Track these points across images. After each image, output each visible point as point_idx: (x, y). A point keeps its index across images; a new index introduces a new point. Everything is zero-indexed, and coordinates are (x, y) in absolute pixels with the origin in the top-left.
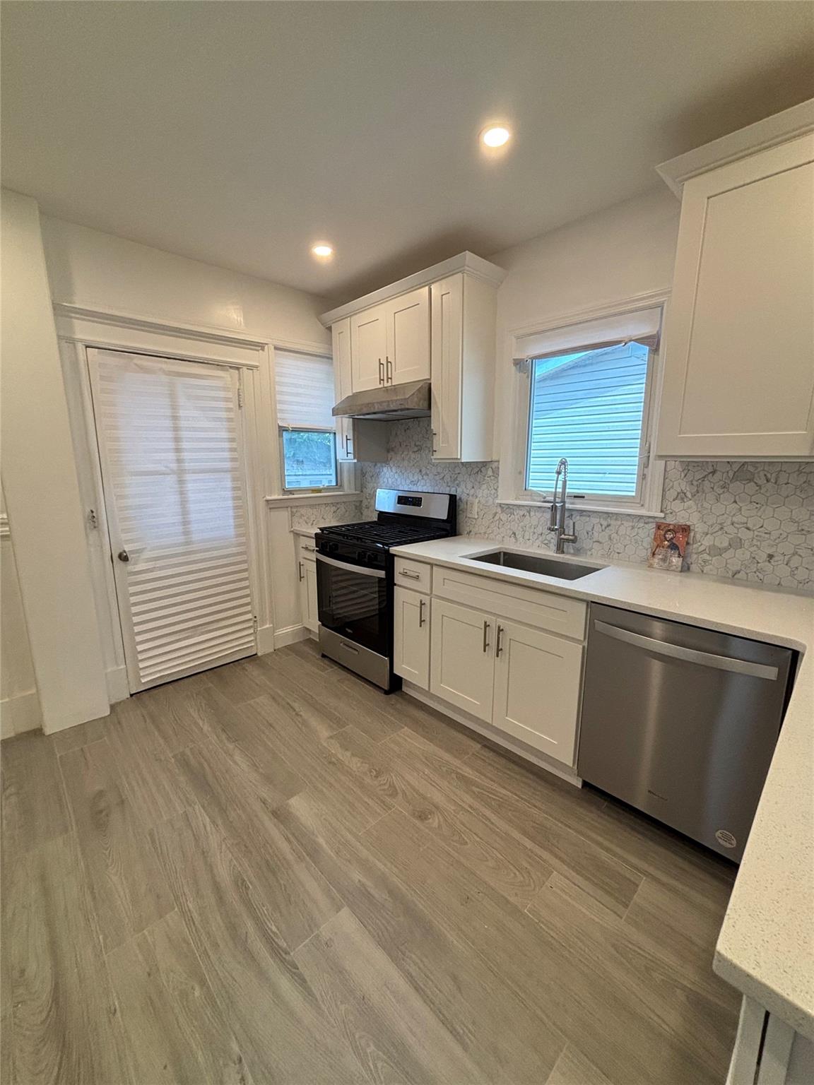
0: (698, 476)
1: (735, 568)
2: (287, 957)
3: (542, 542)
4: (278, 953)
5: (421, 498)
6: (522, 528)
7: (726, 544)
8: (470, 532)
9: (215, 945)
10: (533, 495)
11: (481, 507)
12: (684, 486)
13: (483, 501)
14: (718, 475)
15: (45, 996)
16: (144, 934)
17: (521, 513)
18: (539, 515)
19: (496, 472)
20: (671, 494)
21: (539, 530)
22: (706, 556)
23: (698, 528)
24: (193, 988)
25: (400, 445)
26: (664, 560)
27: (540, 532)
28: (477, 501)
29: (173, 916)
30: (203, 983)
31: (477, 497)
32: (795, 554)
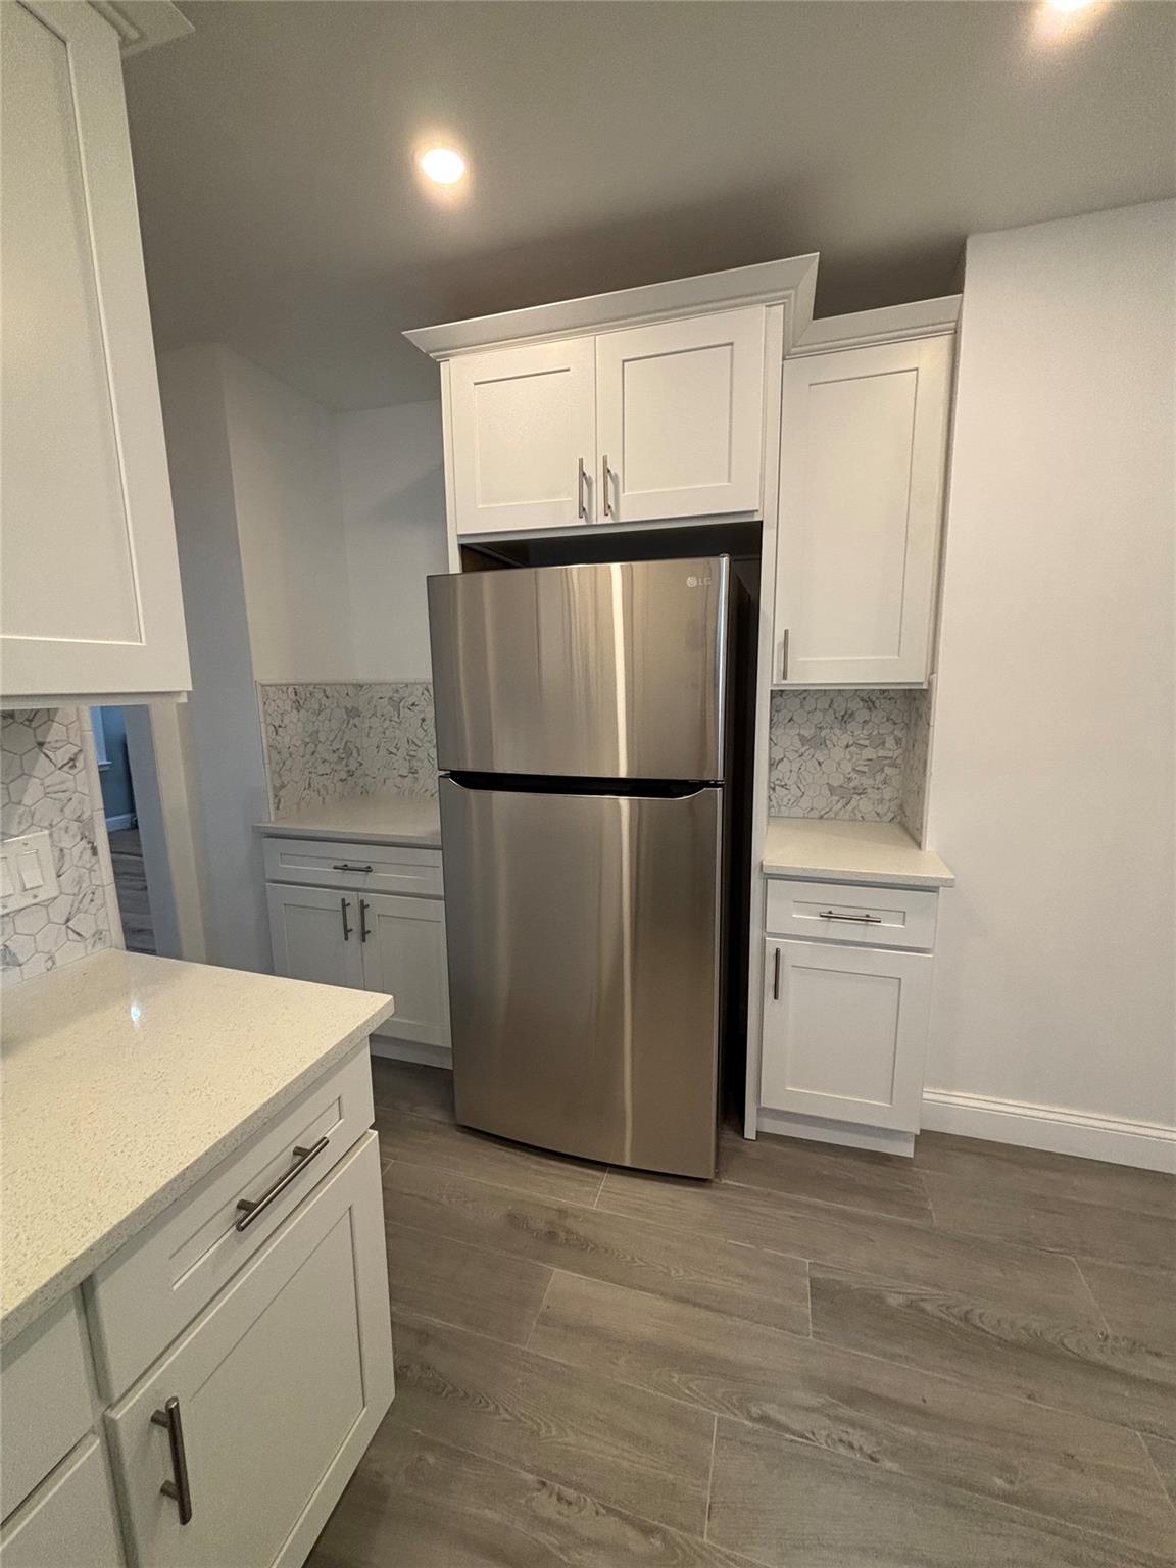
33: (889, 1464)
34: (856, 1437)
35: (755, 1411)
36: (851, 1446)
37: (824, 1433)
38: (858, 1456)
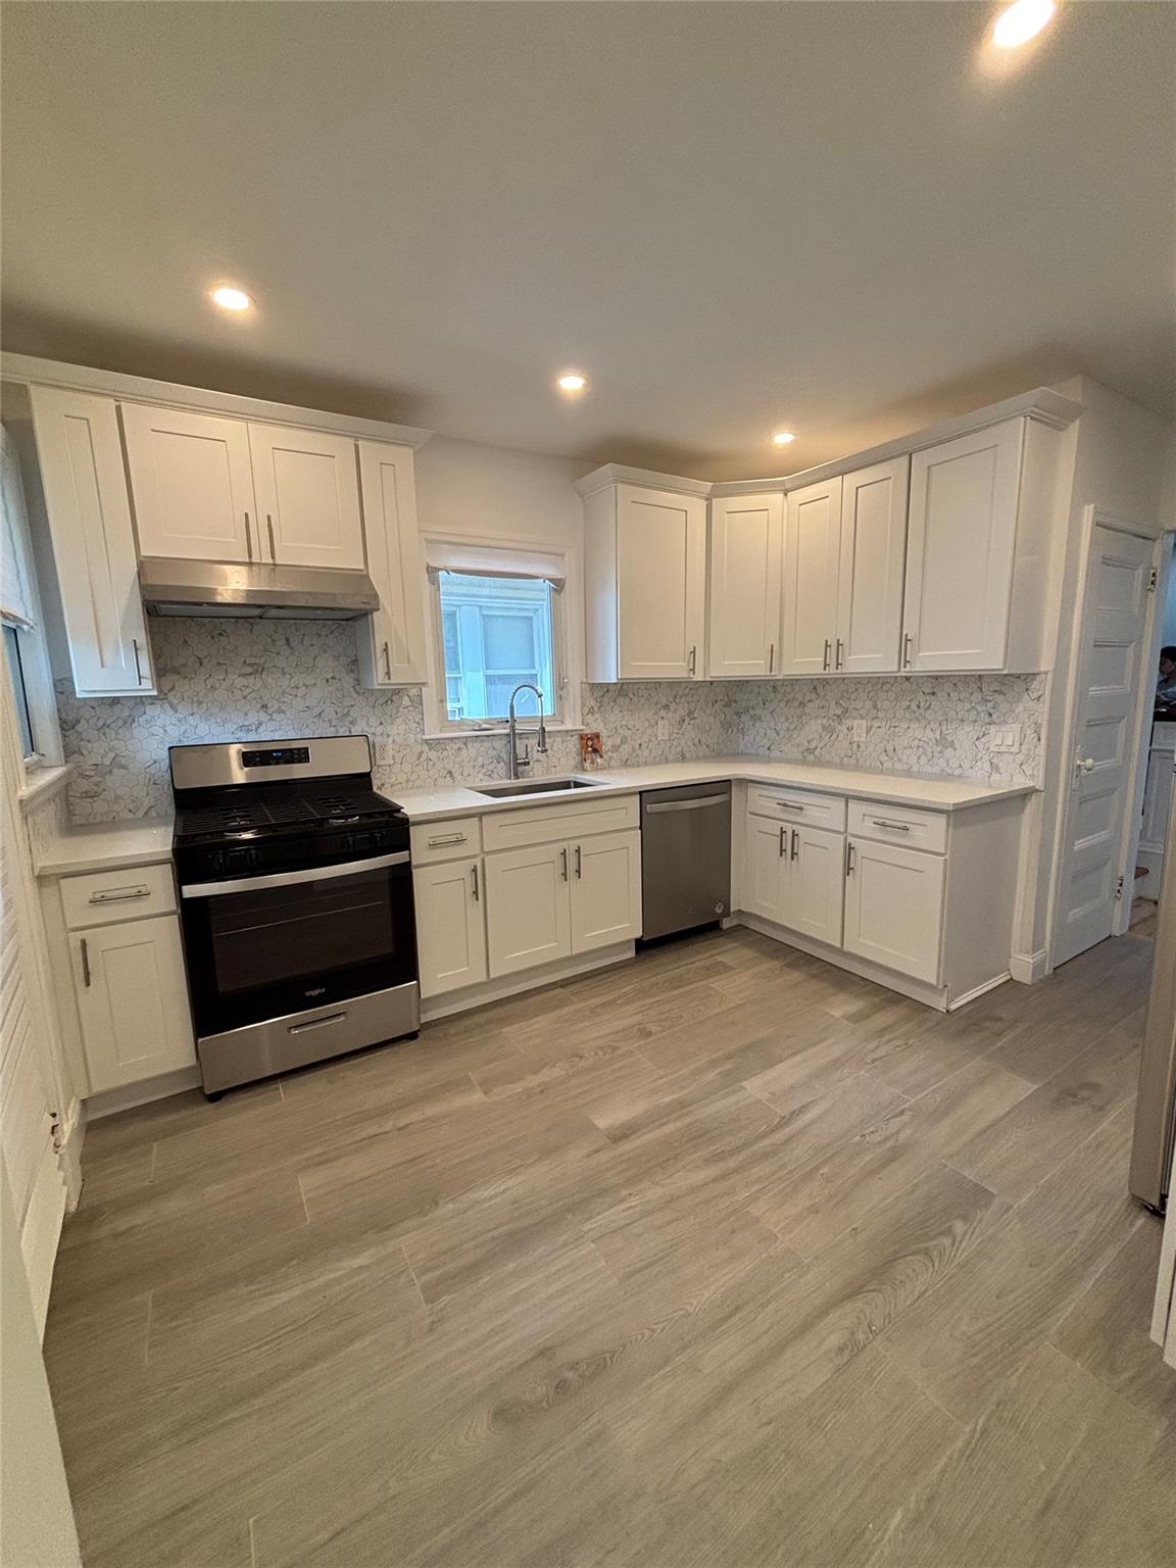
0: (600, 694)
1: (625, 759)
2: (787, 1117)
3: (485, 774)
4: (785, 1121)
5: (307, 748)
6: (459, 764)
7: (619, 743)
8: (383, 785)
9: (783, 1166)
10: (461, 724)
11: (397, 748)
12: (593, 703)
13: (399, 740)
14: (611, 693)
15: (858, 1304)
16: (778, 1232)
17: (456, 747)
18: (477, 745)
19: (418, 702)
20: (586, 710)
21: (480, 761)
22: (610, 754)
23: (604, 734)
24: (822, 1175)
25: (201, 664)
26: (592, 762)
27: (480, 764)
28: (390, 740)
29: (756, 1210)
30: (817, 1168)
31: (388, 736)
32: (650, 741)
33: (857, 1138)
34: (877, 1137)
35: (908, 1113)
36: (872, 1133)
37: (884, 1127)
38: (867, 1131)
